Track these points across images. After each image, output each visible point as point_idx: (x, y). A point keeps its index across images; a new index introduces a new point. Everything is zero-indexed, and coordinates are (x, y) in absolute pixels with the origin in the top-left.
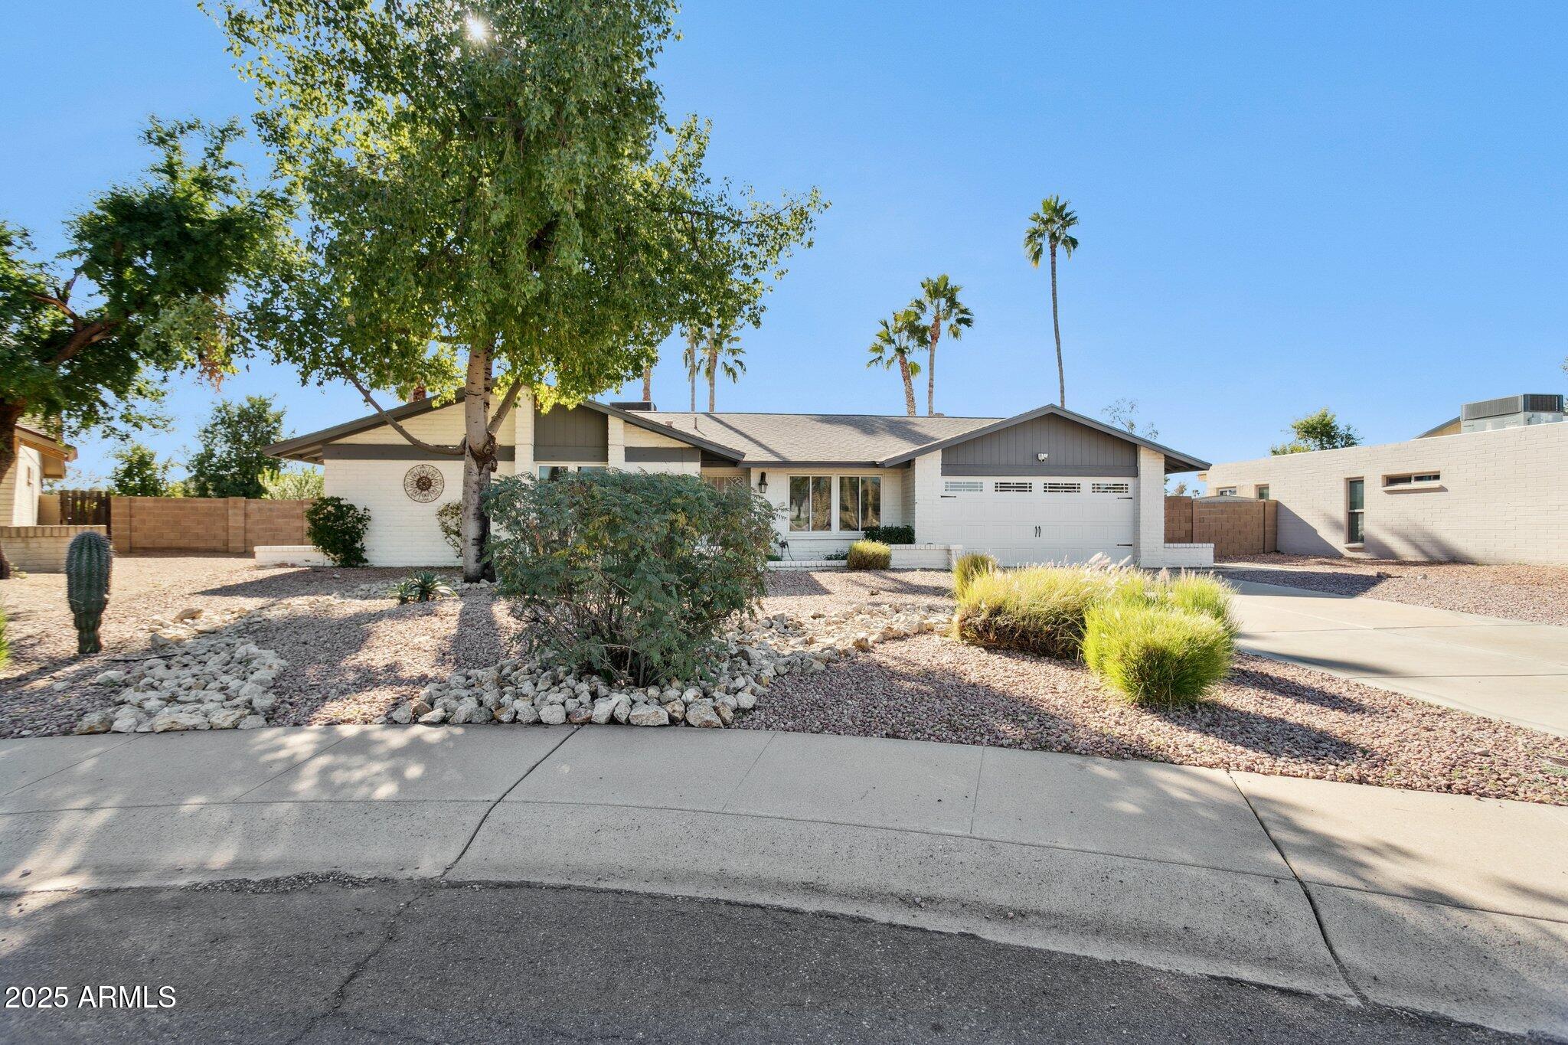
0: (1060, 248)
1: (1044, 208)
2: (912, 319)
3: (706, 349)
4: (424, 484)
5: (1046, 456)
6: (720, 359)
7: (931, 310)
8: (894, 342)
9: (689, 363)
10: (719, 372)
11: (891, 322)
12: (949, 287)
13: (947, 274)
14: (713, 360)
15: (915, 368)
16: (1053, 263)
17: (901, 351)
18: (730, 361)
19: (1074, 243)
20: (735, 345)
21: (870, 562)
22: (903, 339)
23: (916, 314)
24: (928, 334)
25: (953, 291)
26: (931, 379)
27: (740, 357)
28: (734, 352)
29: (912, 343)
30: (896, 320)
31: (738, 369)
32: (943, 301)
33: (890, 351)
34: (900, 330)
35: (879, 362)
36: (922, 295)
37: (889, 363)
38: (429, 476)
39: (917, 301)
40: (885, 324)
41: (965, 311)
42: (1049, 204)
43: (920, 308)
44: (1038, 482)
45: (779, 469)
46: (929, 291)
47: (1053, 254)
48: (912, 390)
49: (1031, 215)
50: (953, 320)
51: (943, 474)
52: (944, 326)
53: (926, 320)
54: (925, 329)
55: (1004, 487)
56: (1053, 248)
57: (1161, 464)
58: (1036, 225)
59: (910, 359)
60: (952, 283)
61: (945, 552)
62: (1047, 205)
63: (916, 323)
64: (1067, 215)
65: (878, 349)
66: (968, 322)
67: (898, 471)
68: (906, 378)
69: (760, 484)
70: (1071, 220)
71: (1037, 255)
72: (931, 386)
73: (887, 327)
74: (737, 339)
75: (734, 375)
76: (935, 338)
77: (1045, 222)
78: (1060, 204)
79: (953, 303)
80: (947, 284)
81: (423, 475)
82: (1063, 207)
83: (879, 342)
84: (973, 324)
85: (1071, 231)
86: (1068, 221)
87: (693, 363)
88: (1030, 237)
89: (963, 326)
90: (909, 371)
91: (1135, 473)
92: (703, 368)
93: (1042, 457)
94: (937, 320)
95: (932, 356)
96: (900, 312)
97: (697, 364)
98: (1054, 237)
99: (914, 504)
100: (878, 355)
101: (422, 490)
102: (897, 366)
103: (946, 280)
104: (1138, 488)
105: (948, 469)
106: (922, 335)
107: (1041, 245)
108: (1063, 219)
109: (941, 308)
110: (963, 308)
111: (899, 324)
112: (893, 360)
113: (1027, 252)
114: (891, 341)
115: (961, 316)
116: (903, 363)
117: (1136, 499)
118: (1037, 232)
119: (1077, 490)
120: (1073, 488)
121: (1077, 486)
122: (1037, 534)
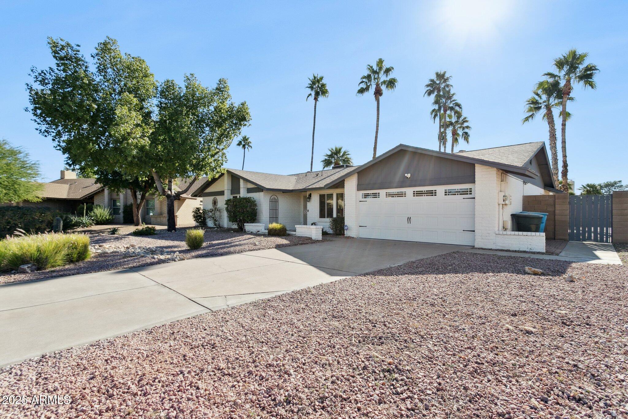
44: (410, 191)
55: (391, 195)
119: (434, 194)
120: (432, 193)
121: (434, 192)
122: (409, 222)
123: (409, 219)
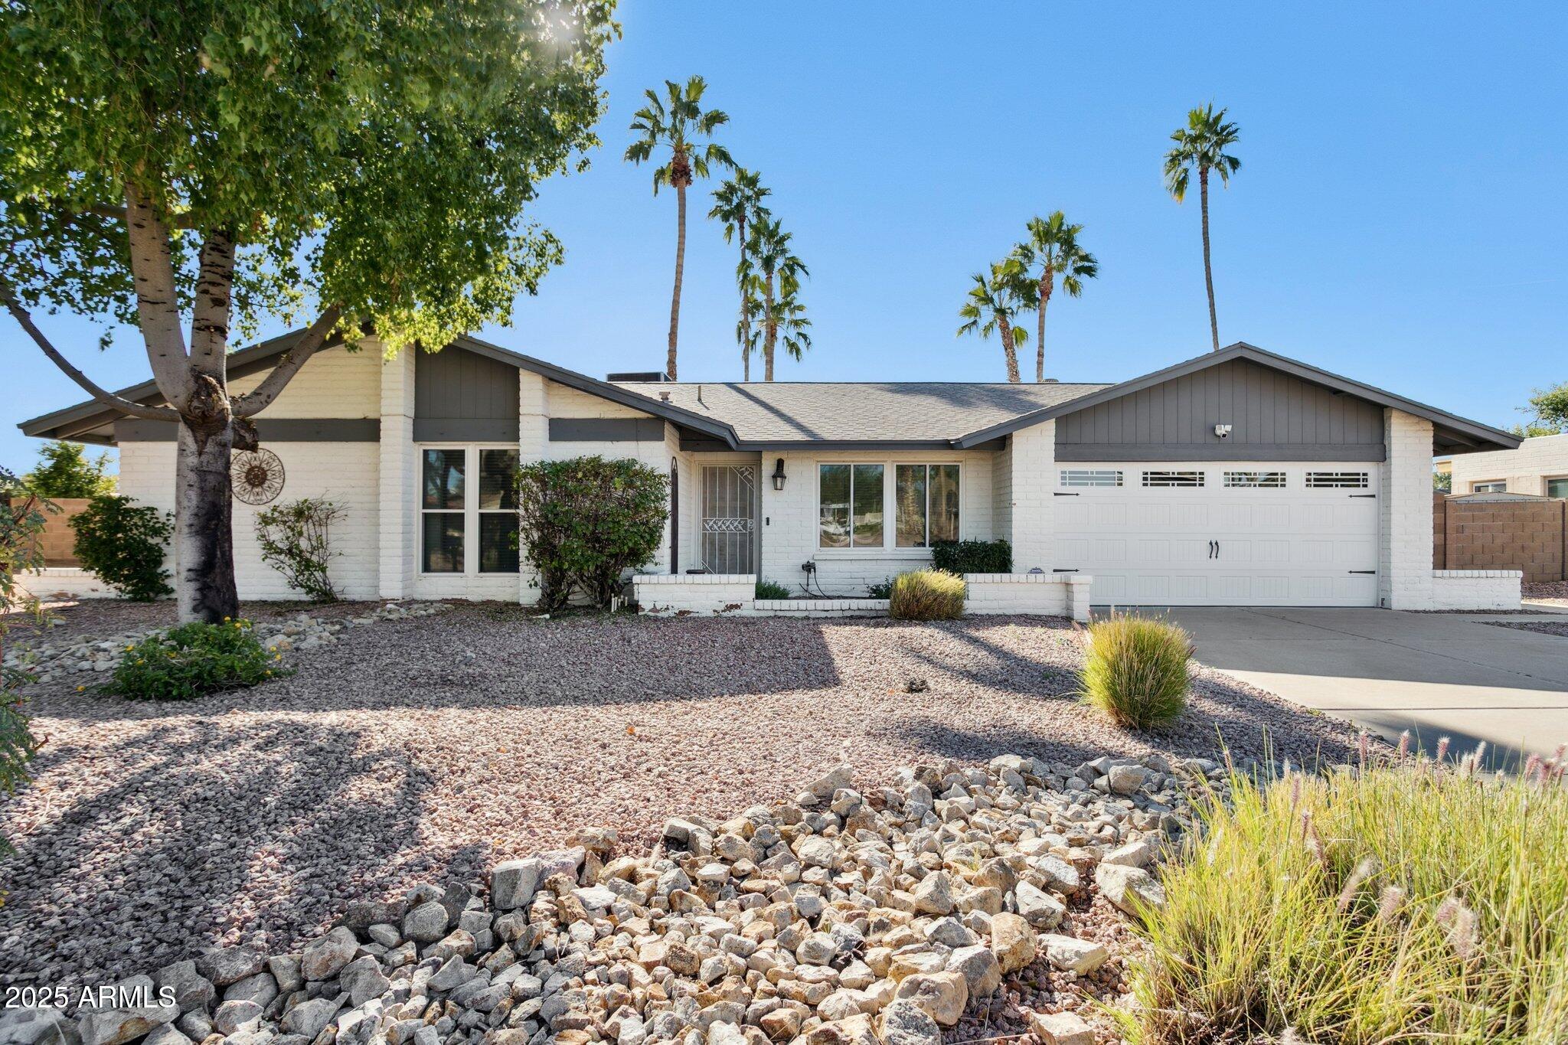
0: (1213, 173)
1: (1192, 121)
2: (1015, 270)
3: (762, 321)
4: (256, 476)
5: (1229, 428)
6: (780, 333)
7: (1040, 257)
8: (992, 300)
9: (743, 338)
10: (780, 349)
11: (988, 277)
12: (1064, 228)
13: (1062, 212)
14: (772, 335)
15: (1021, 335)
16: (1204, 193)
17: (1001, 312)
18: (792, 333)
19: (1234, 163)
20: (799, 315)
21: (927, 607)
22: (1006, 298)
23: (1021, 264)
24: (1037, 289)
25: (1070, 232)
26: (1041, 346)
27: (805, 329)
28: (796, 323)
29: (1015, 303)
30: (994, 273)
31: (801, 344)
32: (1056, 247)
33: (987, 314)
34: (1001, 287)
35: (974, 328)
36: (1029, 239)
37: (988, 328)
38: (264, 466)
39: (1021, 247)
40: (981, 280)
41: (1085, 258)
42: (1198, 116)
43: (1026, 256)
44: (1215, 472)
45: (806, 454)
46: (1037, 234)
47: (1204, 182)
48: (1015, 361)
49: (1173, 133)
50: (1069, 271)
51: (1059, 458)
52: (1058, 279)
53: (1035, 272)
54: (1033, 284)
55: (1159, 479)
56: (1204, 174)
57: (1427, 438)
58: (1181, 146)
59: (1013, 323)
60: (1068, 222)
61: (1062, 588)
62: (1195, 118)
63: (1021, 277)
64: (1223, 129)
65: (972, 312)
66: (1090, 271)
67: (986, 455)
68: (1008, 347)
69: (774, 477)
70: (1229, 134)
71: (1181, 185)
72: (1040, 355)
73: (983, 283)
74: (800, 308)
75: (798, 351)
76: (1046, 294)
77: (1194, 140)
78: (1214, 114)
79: (1069, 244)
80: (1061, 224)
81: (254, 463)
82: (1218, 119)
83: (973, 301)
84: (1099, 273)
85: (1228, 149)
86: (1224, 135)
87: (747, 337)
88: (1171, 161)
89: (1084, 278)
90: (1012, 339)
91: (1381, 455)
92: (761, 343)
93: (1221, 430)
94: (1049, 270)
95: (1042, 317)
96: (1000, 263)
97: (751, 338)
98: (1205, 158)
99: (1011, 505)
100: (972, 319)
101: (254, 485)
102: (997, 332)
103: (1060, 218)
104: (1386, 480)
105: (1064, 451)
106: (1030, 293)
107: (1186, 171)
108: (1218, 134)
109: (1054, 254)
110: (1082, 253)
111: (999, 278)
112: (991, 325)
113: (1168, 181)
114: (988, 300)
115: (1080, 264)
116: (1004, 328)
117: (1383, 498)
118: (1181, 154)
119: (1279, 483)
120: (1273, 480)
121: (1279, 477)
122: (1214, 554)
123: (1214, 546)
